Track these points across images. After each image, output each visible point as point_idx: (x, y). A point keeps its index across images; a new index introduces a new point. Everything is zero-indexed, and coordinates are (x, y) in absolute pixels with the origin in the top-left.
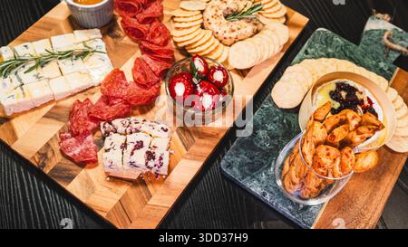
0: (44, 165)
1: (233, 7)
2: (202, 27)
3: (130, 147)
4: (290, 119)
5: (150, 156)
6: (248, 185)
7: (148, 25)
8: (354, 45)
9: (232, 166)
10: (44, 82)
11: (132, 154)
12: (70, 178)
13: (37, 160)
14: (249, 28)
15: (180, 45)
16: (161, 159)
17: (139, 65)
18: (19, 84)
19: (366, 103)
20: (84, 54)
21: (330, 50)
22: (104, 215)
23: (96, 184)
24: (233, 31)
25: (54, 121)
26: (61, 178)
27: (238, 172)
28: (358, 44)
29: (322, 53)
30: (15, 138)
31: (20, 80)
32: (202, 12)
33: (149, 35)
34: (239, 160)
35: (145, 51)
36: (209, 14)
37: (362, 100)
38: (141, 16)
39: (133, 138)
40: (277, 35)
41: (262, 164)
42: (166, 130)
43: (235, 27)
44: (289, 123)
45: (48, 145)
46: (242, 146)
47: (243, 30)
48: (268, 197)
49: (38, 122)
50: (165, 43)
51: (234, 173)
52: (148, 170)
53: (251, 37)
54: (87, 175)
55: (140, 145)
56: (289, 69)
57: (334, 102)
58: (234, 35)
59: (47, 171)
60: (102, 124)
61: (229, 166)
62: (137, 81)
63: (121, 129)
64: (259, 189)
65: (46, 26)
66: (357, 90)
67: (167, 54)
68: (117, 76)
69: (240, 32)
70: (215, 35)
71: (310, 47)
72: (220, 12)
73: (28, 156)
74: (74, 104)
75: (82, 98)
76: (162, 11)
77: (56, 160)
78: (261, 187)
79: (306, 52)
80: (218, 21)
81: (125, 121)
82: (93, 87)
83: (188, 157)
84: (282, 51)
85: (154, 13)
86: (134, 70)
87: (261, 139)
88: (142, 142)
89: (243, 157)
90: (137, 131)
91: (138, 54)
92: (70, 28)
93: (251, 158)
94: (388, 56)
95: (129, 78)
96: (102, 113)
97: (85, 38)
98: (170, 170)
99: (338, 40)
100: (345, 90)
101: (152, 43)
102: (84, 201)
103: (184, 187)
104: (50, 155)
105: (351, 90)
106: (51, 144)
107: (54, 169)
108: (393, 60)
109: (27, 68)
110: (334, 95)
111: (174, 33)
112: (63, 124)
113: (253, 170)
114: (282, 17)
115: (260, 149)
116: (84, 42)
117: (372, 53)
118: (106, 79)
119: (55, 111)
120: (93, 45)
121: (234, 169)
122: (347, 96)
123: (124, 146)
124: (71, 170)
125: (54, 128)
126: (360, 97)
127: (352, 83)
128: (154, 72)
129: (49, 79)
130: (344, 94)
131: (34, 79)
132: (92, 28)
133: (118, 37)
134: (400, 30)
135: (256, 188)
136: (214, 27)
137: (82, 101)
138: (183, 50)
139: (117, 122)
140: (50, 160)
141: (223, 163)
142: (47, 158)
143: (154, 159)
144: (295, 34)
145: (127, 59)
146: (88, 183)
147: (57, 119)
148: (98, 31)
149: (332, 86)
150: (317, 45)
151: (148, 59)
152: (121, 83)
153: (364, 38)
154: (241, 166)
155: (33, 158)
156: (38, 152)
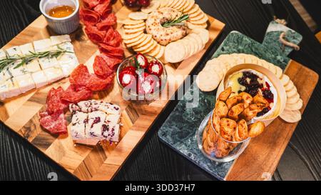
0: (28, 136)
1: (168, 17)
2: (145, 32)
3: (91, 122)
4: (210, 99)
5: (105, 128)
6: (178, 148)
7: (105, 32)
8: (258, 43)
9: (167, 134)
10: (28, 75)
11: (92, 127)
12: (47, 145)
13: (23, 132)
14: (180, 32)
15: (128, 46)
16: (113, 130)
17: (98, 61)
18: (10, 76)
19: (265, 87)
20: (57, 54)
21: (240, 47)
22: (72, 172)
23: (66, 149)
24: (168, 35)
25: (35, 104)
26: (40, 145)
27: (170, 139)
28: (261, 42)
29: (235, 50)
30: (7, 116)
31: (10, 74)
32: (145, 21)
33: (105, 39)
34: (172, 130)
35: (103, 50)
36: (150, 22)
37: (262, 85)
38: (100, 25)
39: (93, 115)
40: (201, 37)
41: (189, 133)
42: (117, 109)
43: (169, 32)
44: (209, 102)
45: (31, 121)
46: (174, 120)
47: (175, 34)
48: (192, 157)
49: (24, 105)
50: (118, 44)
51: (168, 140)
52: (104, 138)
53: (181, 39)
54: (59, 143)
55: (97, 120)
56: (209, 62)
57: (241, 86)
58: (168, 38)
59: (30, 140)
60: (70, 105)
61: (164, 134)
62: (97, 73)
63: (84, 109)
64: (186, 151)
65: (30, 33)
66: (258, 77)
67: (119, 52)
68: (82, 69)
69: (172, 35)
70: (154, 38)
71: (225, 45)
72: (158, 21)
73: (16, 129)
74: (50, 91)
75: (56, 86)
76: (115, 21)
77: (37, 132)
78: (188, 149)
79: (223, 49)
80: (156, 27)
81: (88, 102)
82: (64, 78)
83: (134, 128)
84: (204, 48)
85: (109, 22)
86: (95, 65)
87: (188, 114)
88: (99, 118)
89: (175, 128)
90: (96, 110)
91: (98, 53)
92: (47, 34)
93: (181, 129)
94: (283, 51)
95: (91, 71)
96: (71, 97)
97: (58, 42)
98: (120, 138)
99: (247, 40)
100: (249, 77)
101: (108, 45)
102: (57, 162)
103: (131, 151)
104: (32, 128)
105: (254, 77)
106: (34, 121)
107: (36, 139)
108: (288, 54)
109: (16, 65)
110: (241, 81)
111: (124, 37)
112: (42, 106)
113: (181, 137)
114: (204, 24)
115: (187, 122)
116: (57, 45)
117: (272, 49)
118: (74, 72)
119: (36, 96)
120: (64, 47)
121: (168, 137)
122: (250, 82)
123: (86, 121)
124: (48, 139)
125: (36, 109)
126: (260, 82)
127: (254, 72)
128: (109, 66)
129: (32, 73)
130: (248, 80)
131: (21, 73)
132: (64, 34)
133: (83, 40)
134: (293, 31)
135: (183, 150)
136: (155, 33)
137: (56, 88)
138: (131, 50)
139: (81, 104)
140: (33, 132)
141: (159, 133)
142: (30, 130)
143: (108, 130)
144: (214, 36)
145: (89, 57)
146: (61, 149)
147: (38, 102)
148: (68, 36)
149: (240, 75)
150: (231, 44)
151: (105, 57)
152: (85, 75)
153: (266, 38)
154: (173, 134)
155: (21, 131)
156: (24, 127)
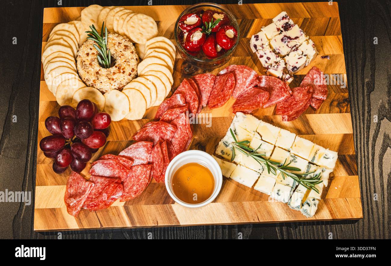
0: (345, 100)
5: (287, 27)
15: (173, 81)
16: (283, 18)
18: (311, 166)
24: (126, 46)
30: (345, 137)
31: (308, 167)
42: (257, 36)
45: (330, 111)
53: (116, 32)
59: (346, 95)
73: (349, 116)
77: (335, 96)
80: (124, 65)
106: (328, 109)
123: (295, 48)
131: (298, 159)
136: (133, 63)
140: (339, 100)
142: (339, 103)
155: (346, 112)
156: (341, 112)
